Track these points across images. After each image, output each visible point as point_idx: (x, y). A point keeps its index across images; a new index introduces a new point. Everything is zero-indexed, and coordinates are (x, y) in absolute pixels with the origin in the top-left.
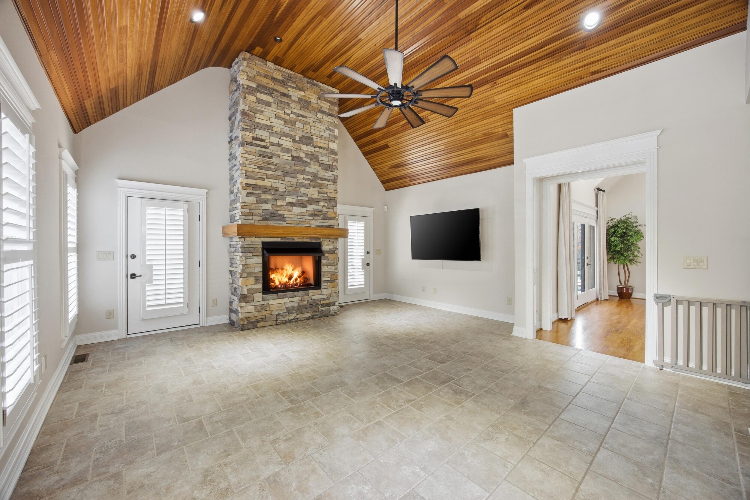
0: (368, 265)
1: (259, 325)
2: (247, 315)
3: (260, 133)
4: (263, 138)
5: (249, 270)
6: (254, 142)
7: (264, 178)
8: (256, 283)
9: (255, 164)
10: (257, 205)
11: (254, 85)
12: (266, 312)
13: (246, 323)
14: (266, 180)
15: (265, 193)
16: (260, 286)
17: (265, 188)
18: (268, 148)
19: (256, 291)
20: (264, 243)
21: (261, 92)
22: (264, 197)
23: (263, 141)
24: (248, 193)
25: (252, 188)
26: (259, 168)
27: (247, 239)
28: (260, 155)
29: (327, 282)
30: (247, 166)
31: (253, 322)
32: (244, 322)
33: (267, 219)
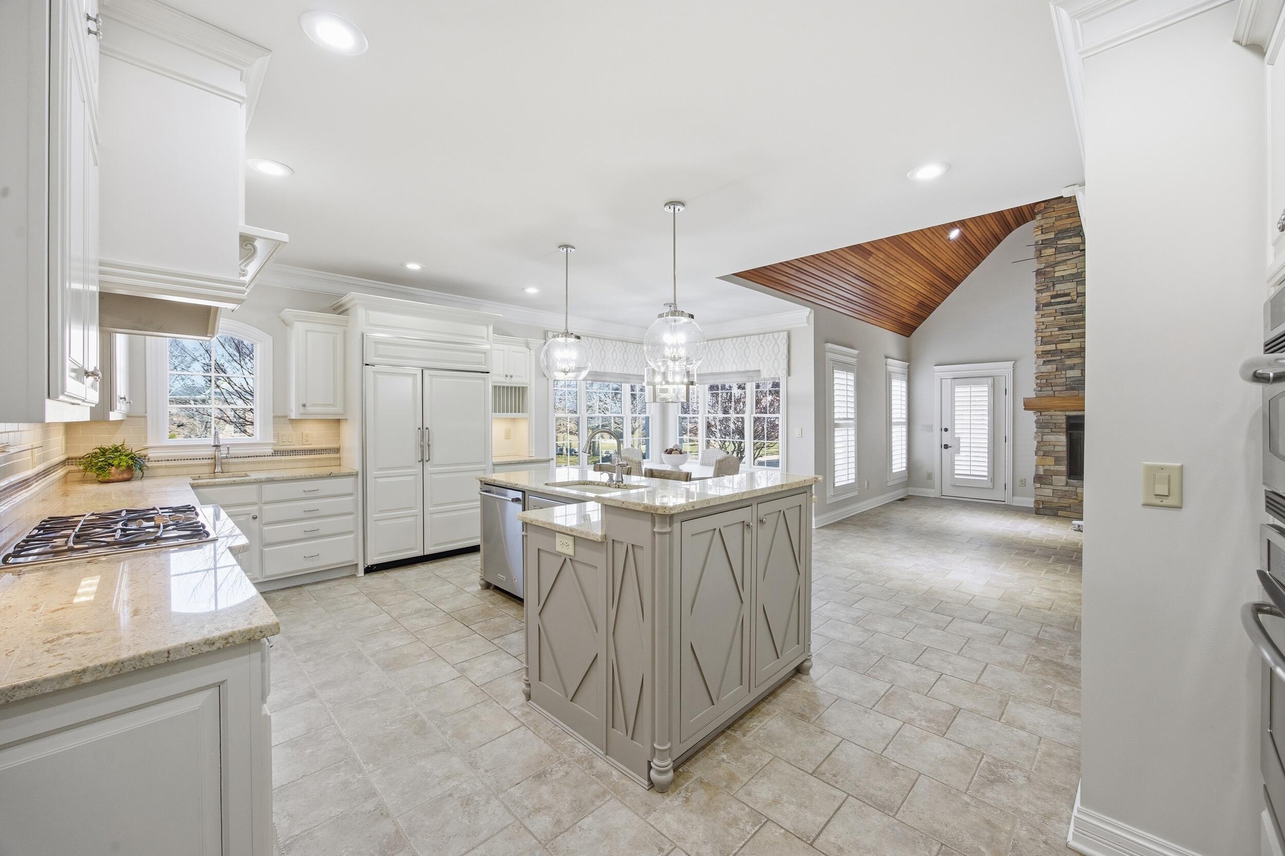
1: (1060, 513)
2: (1043, 499)
3: (1060, 288)
4: (1066, 292)
5: (1046, 448)
6: (1053, 301)
7: (1069, 340)
8: (1057, 461)
9: (1054, 326)
10: (1057, 373)
11: (1052, 235)
12: (1071, 501)
13: (1041, 507)
14: (1071, 341)
15: (1069, 357)
16: (1063, 468)
17: (1070, 350)
18: (1075, 302)
19: (1058, 473)
20: (1068, 418)
21: (1063, 239)
22: (1069, 362)
23: (1068, 295)
24: (1044, 362)
25: (1050, 355)
26: (1061, 329)
27: (1043, 413)
28: (1062, 314)
30: (1044, 331)
31: (1051, 508)
32: (1039, 505)
33: (1073, 389)
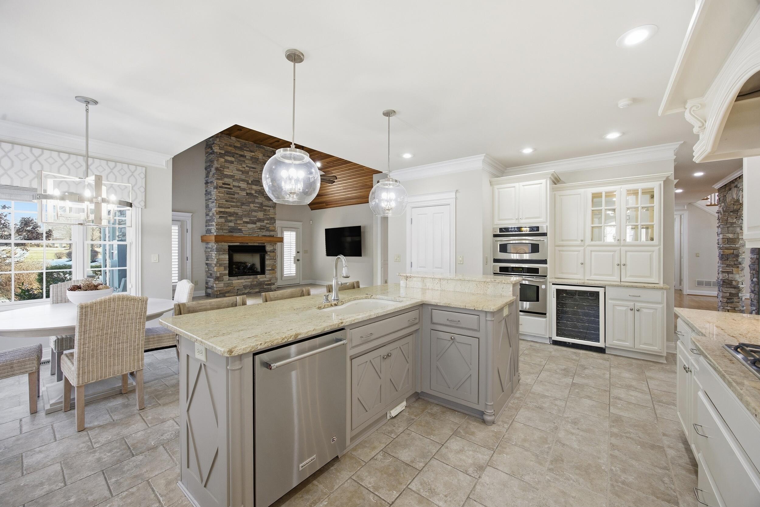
0: (298, 261)
1: (227, 295)
2: (220, 289)
3: (227, 180)
4: (229, 183)
5: (220, 262)
6: (223, 186)
7: (229, 207)
8: (225, 269)
9: (224, 199)
10: (225, 223)
11: (223, 152)
12: (231, 288)
13: (219, 293)
14: (231, 208)
15: (230, 216)
16: (227, 272)
17: (230, 213)
18: (232, 189)
19: (225, 275)
20: (229, 246)
21: (228, 156)
22: (229, 218)
23: (229, 185)
24: (220, 217)
25: (222, 214)
26: (226, 201)
27: (219, 244)
28: (227, 194)
29: (270, 270)
30: (219, 200)
31: (223, 293)
32: (218, 293)
33: (231, 232)
